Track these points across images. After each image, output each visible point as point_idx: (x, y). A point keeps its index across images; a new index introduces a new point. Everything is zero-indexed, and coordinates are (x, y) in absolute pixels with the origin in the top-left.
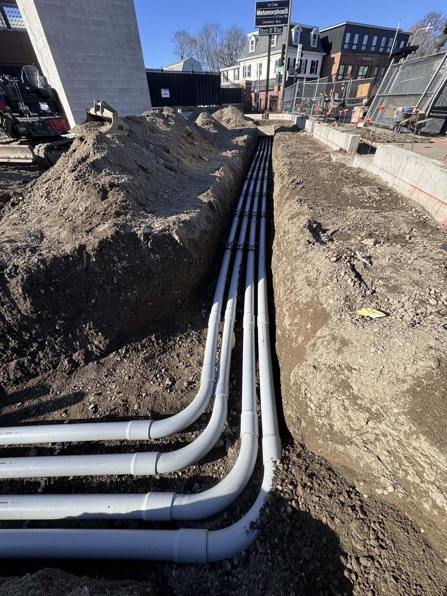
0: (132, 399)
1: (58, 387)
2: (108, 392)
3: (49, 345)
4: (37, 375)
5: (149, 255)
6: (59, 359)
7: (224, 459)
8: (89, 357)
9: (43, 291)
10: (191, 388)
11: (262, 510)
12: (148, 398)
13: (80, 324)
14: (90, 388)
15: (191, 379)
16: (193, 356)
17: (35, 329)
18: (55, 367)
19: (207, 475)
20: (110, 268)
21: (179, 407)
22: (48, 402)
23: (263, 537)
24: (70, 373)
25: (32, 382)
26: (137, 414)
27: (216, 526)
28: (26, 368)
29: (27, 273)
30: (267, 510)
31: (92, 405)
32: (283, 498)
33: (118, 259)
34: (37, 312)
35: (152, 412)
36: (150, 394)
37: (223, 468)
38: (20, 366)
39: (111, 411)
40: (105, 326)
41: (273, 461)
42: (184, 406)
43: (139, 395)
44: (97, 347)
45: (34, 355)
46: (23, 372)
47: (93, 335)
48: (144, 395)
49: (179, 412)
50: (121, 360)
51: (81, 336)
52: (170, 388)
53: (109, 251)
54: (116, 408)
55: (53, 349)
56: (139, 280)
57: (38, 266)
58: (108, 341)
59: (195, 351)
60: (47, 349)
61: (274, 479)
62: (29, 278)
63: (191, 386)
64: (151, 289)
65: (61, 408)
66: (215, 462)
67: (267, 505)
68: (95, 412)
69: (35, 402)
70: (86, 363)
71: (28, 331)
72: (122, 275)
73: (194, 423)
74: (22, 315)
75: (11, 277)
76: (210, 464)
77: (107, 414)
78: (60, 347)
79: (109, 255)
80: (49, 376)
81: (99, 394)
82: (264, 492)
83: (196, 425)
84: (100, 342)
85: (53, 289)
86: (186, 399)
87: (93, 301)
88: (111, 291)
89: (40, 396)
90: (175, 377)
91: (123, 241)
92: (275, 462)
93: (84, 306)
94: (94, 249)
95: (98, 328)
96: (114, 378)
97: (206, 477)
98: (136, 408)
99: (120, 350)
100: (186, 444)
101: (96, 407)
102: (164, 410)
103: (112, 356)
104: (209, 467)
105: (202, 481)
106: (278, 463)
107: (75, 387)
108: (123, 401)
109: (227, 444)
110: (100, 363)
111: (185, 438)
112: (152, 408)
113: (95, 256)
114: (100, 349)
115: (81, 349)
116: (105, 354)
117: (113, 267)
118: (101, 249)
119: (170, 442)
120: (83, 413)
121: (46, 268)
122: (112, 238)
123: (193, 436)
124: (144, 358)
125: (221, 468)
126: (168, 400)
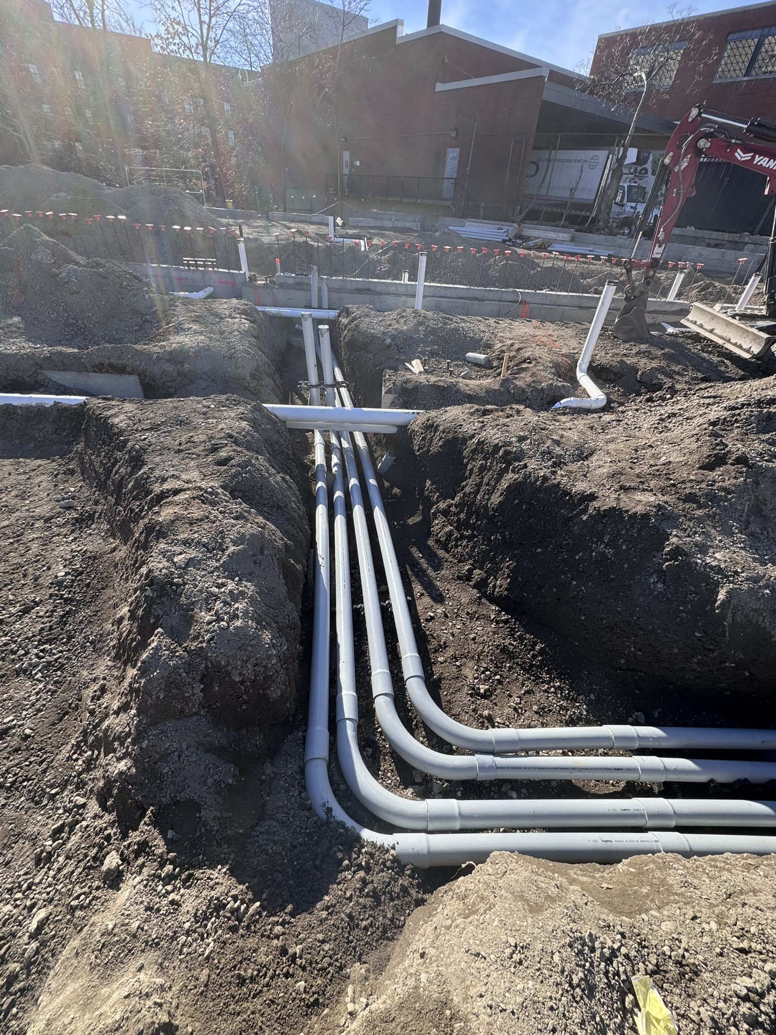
0: (450, 652)
1: (443, 575)
2: (451, 624)
3: (474, 543)
4: (448, 552)
5: (652, 574)
6: (468, 560)
7: (400, 785)
8: (481, 585)
9: (517, 501)
10: (483, 723)
11: (342, 825)
12: (454, 669)
13: (507, 554)
14: (450, 604)
15: (498, 720)
16: (536, 716)
17: (482, 522)
18: (460, 561)
19: (382, 764)
20: (589, 540)
21: (453, 712)
22: (428, 576)
23: (319, 824)
24: (459, 578)
25: (441, 553)
26: (434, 663)
27: (333, 775)
28: (450, 540)
29: (524, 478)
30: (342, 831)
31: (432, 615)
32: (352, 851)
33: (610, 540)
34: (495, 512)
35: (440, 679)
36: (461, 670)
37: (390, 784)
38: (450, 534)
39: (431, 635)
40: (520, 580)
41: (394, 845)
42: (456, 717)
43: (456, 658)
44: (494, 587)
45: (463, 537)
46: (446, 539)
47: (504, 574)
48: (458, 663)
49: (447, 713)
50: (492, 621)
51: (497, 564)
52: (475, 693)
53: (611, 525)
54: (435, 638)
55: (473, 548)
56: (602, 583)
57: (537, 480)
58: (506, 593)
59: (548, 718)
60: (471, 544)
61: (373, 844)
62: (521, 483)
63: (486, 721)
64: (602, 606)
65: (425, 589)
66: (396, 773)
67: (347, 829)
68: (427, 620)
69: (425, 566)
70: (475, 587)
71: (477, 519)
72: (591, 558)
73: (438, 737)
74: (487, 503)
75: (513, 471)
76: (393, 767)
77: (428, 632)
78: (478, 553)
79: (605, 528)
80: (451, 562)
81: (446, 616)
82: (361, 830)
83: (435, 740)
84: (500, 587)
85: (524, 507)
86: (466, 718)
87: (539, 550)
88: (564, 559)
89: (432, 566)
90: (494, 697)
91: (639, 531)
92: (393, 848)
93: (527, 546)
94: (598, 510)
95: (514, 574)
96: (468, 623)
97: (379, 763)
98: (439, 659)
99: (503, 613)
100: (412, 731)
101: (432, 618)
102: (445, 693)
103: (494, 608)
104: (390, 765)
105: (375, 758)
106: (392, 852)
107: (448, 590)
108: (445, 643)
109: (417, 786)
110: (480, 599)
111: (417, 728)
112: (444, 678)
113: (591, 516)
114: (494, 591)
115: (486, 572)
116: (492, 599)
117: (593, 542)
118: (605, 516)
119: (410, 710)
120: (424, 610)
121: (540, 486)
122: (630, 516)
123: (421, 739)
124: (504, 646)
125: (389, 781)
126: (458, 695)
